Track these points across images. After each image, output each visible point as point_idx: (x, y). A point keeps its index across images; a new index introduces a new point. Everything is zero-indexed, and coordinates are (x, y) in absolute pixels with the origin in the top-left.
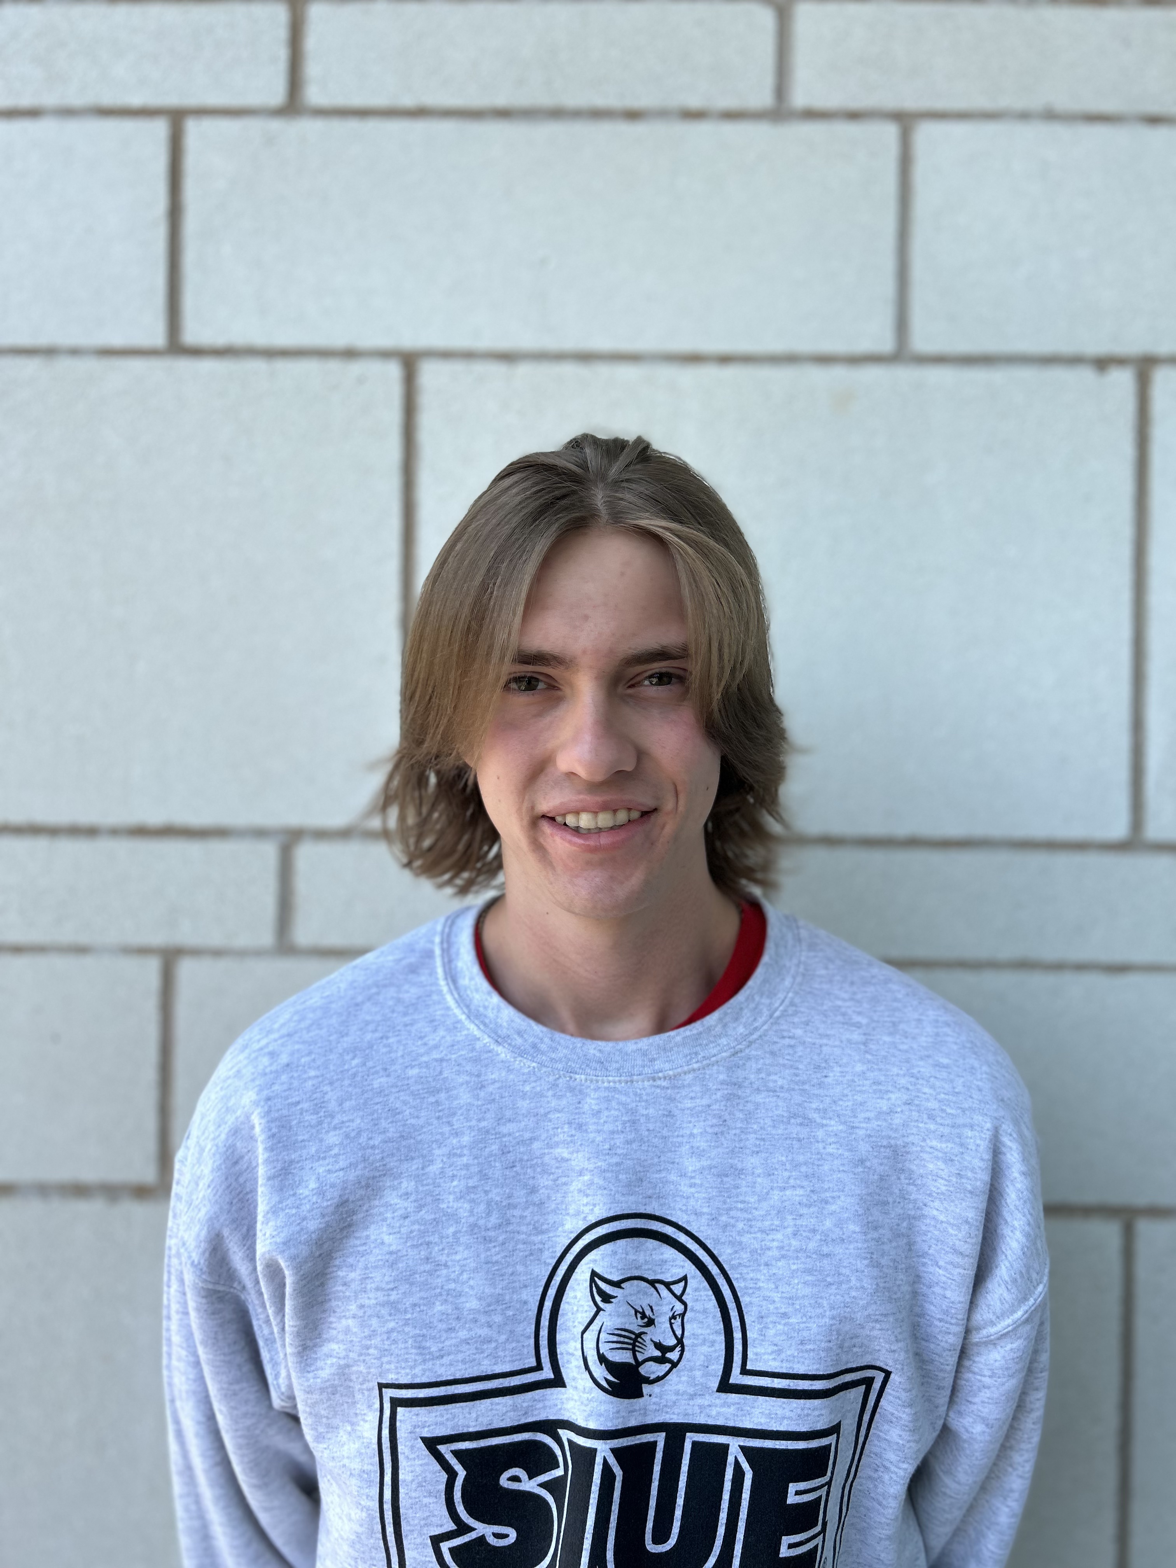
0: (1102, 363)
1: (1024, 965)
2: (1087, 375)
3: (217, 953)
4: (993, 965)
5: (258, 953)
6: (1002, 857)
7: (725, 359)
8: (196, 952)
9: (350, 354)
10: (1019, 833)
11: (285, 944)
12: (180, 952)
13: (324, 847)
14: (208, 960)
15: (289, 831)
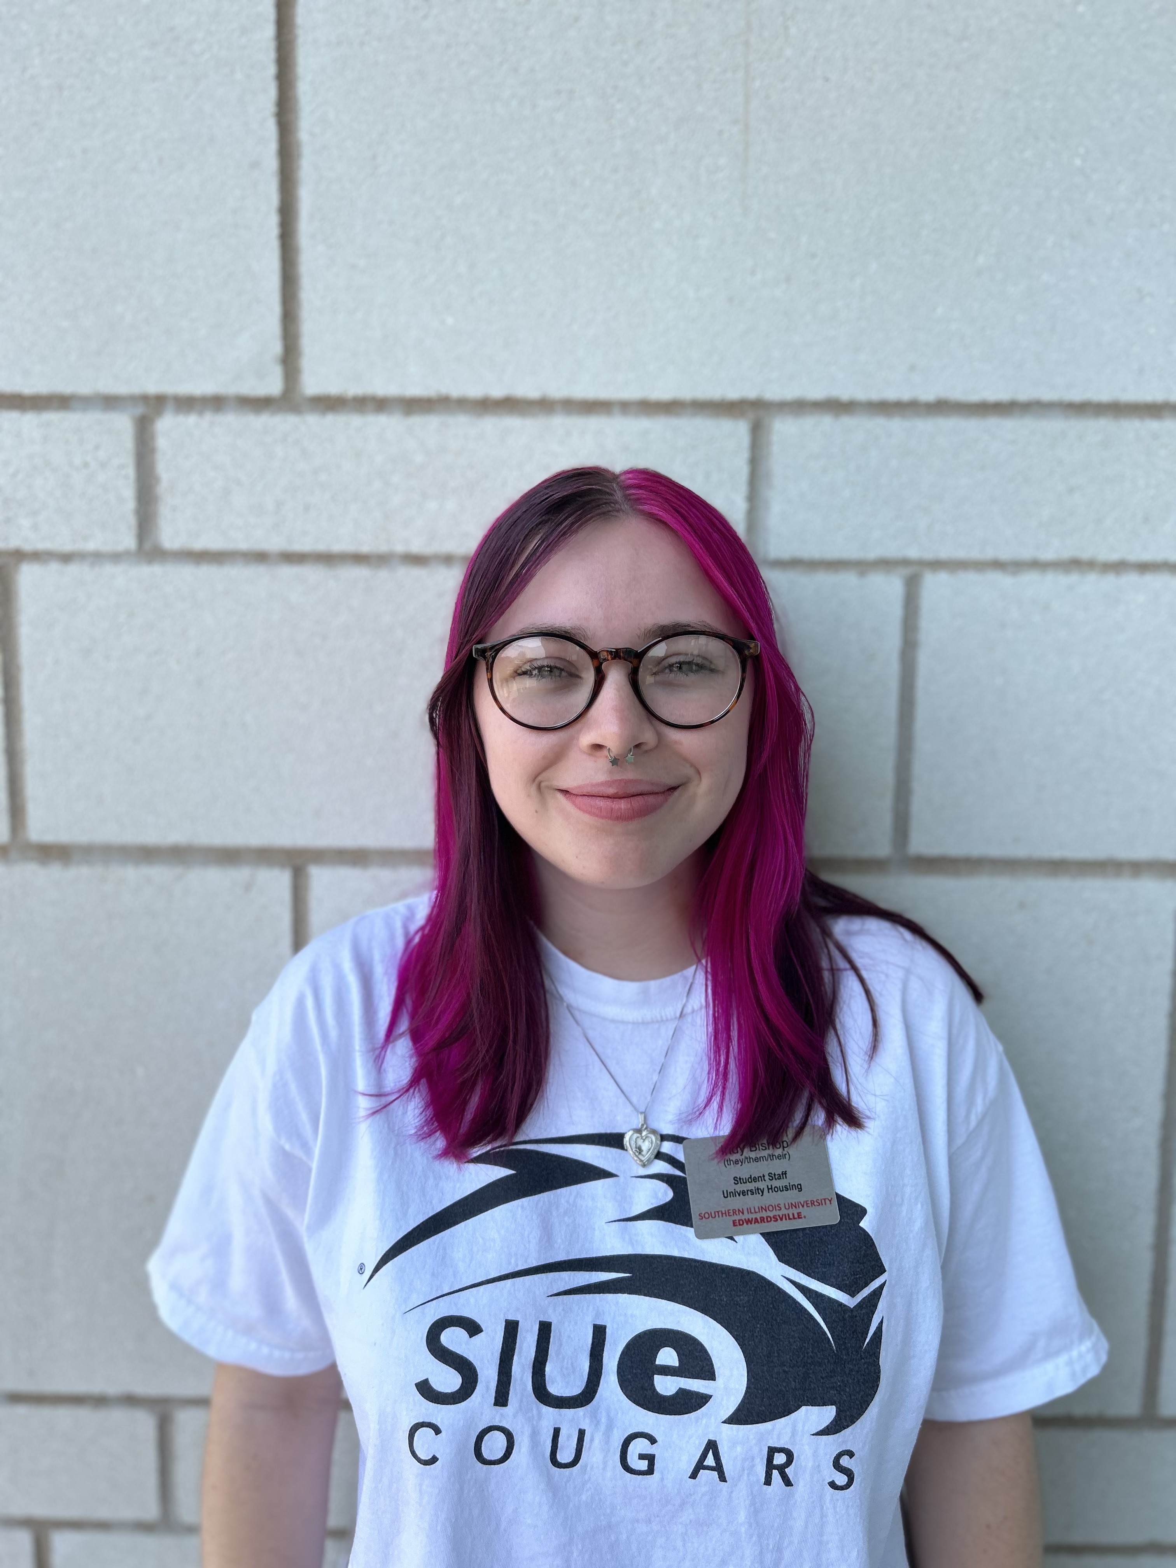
1: (1075, 565)
3: (66, 558)
4: (1036, 565)
5: (116, 557)
6: (1054, 425)
8: (37, 556)
10: (1076, 396)
11: (148, 546)
12: (20, 556)
13: (192, 419)
14: (54, 566)
15: (145, 399)
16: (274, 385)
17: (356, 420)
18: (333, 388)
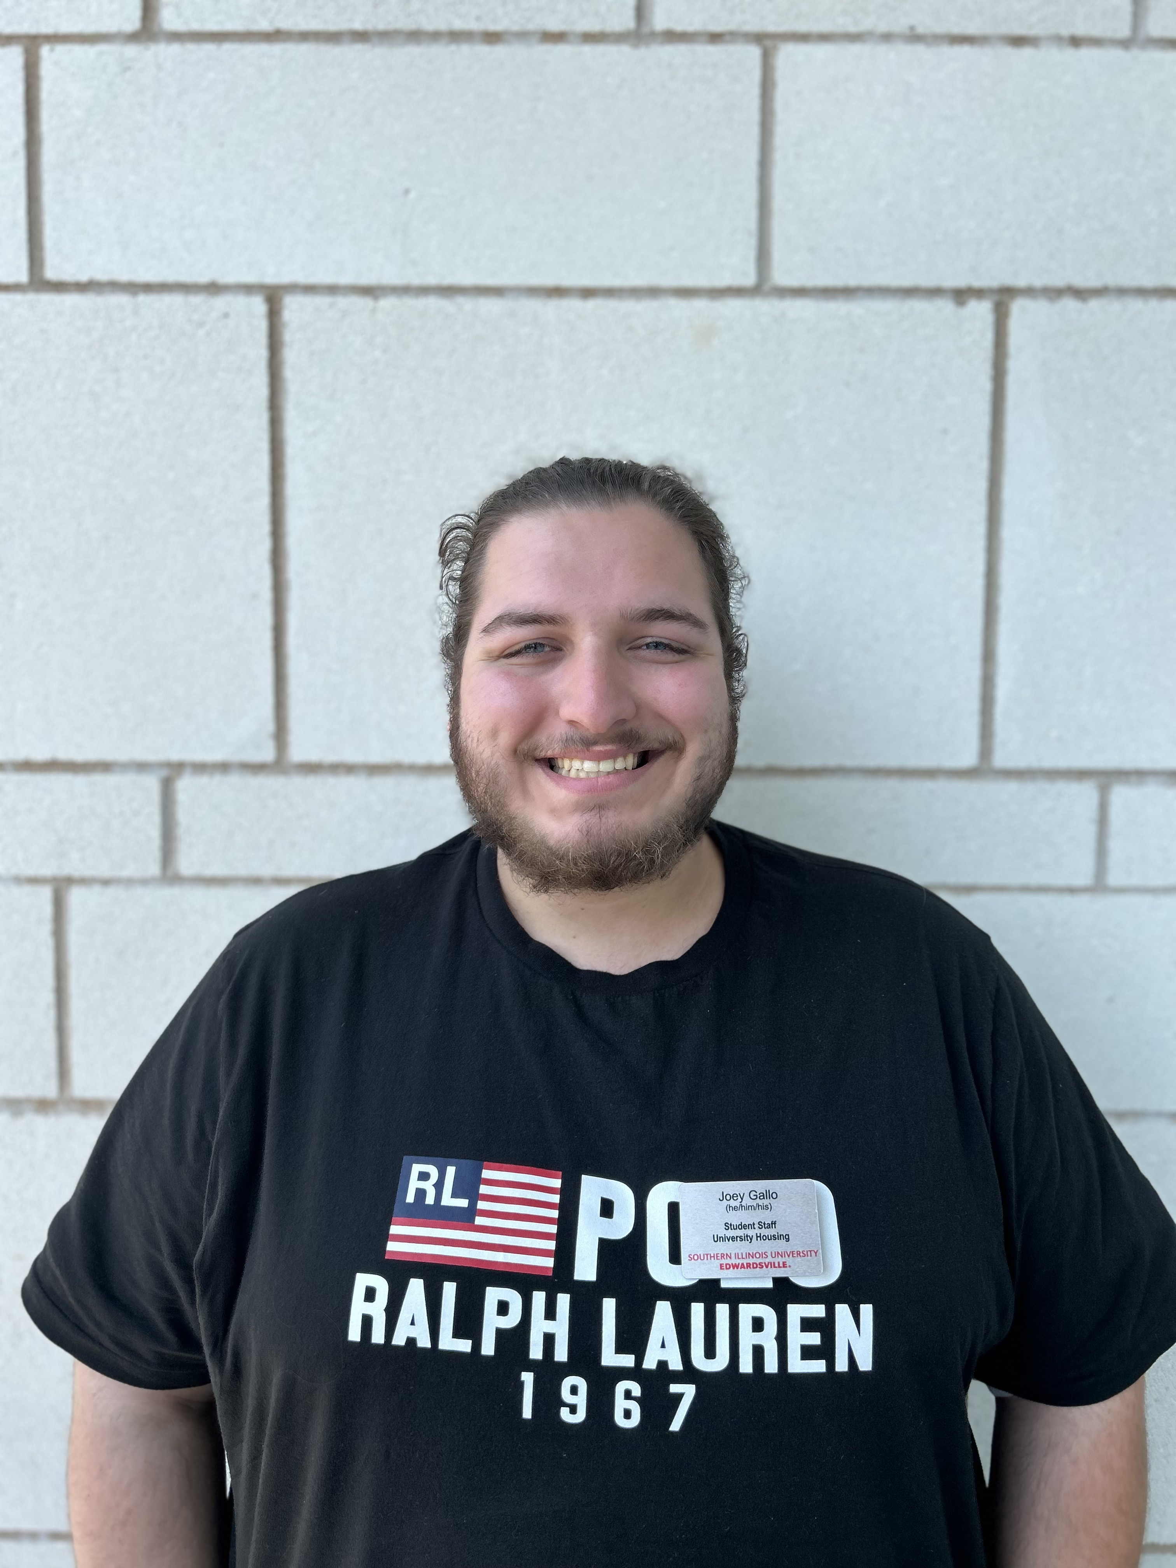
0: (961, 295)
2: (946, 306)
3: (106, 882)
5: (145, 882)
7: (588, 293)
8: (84, 881)
9: (213, 288)
10: (872, 762)
11: (170, 873)
12: (70, 881)
13: (204, 780)
14: (97, 889)
15: (169, 765)
16: (268, 754)
17: (330, 781)
18: (313, 756)
